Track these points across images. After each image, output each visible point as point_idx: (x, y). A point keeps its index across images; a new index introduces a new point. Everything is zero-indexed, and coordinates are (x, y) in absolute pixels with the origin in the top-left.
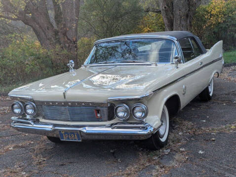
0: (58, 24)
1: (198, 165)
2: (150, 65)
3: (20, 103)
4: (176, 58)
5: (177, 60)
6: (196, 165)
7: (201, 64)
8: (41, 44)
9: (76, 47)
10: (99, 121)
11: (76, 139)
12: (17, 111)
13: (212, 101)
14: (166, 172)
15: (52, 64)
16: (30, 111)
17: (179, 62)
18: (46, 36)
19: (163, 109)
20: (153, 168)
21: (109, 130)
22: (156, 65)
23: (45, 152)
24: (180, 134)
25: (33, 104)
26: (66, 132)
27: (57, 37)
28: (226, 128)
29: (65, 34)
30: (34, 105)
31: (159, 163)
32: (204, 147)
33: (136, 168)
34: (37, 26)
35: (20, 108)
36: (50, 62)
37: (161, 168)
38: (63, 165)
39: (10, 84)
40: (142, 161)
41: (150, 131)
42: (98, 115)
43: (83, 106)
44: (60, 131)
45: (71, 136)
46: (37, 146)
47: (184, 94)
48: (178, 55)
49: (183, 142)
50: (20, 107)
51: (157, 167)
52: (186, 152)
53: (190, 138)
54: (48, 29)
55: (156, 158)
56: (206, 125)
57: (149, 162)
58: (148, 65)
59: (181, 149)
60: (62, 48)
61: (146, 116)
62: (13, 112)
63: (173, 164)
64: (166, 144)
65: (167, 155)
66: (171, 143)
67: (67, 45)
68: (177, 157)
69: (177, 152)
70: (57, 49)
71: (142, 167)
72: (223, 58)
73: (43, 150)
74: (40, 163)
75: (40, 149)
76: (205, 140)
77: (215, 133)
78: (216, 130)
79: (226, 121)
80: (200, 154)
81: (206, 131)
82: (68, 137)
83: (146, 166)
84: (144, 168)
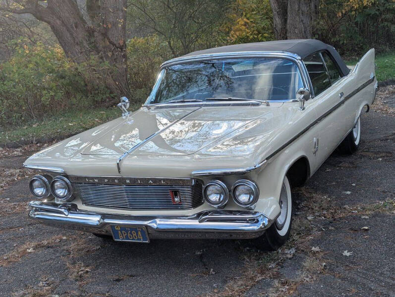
0: (92, 17)
1: (343, 279)
2: (258, 105)
3: (44, 178)
4: (301, 93)
5: (303, 96)
6: (339, 277)
7: (342, 96)
8: (66, 52)
9: (125, 56)
10: (177, 209)
11: (140, 239)
12: (39, 191)
13: (359, 153)
14: (291, 292)
15: (86, 85)
16: (61, 192)
17: (306, 98)
18: (74, 39)
19: (284, 184)
20: (269, 285)
21: (195, 223)
22: (268, 105)
23: (87, 257)
24: (309, 218)
25: (66, 179)
26: (124, 228)
27: (92, 40)
28: (385, 206)
29: (105, 35)
30: (68, 181)
31: (277, 276)
32: (352, 242)
33: (242, 285)
34: (58, 21)
35: (44, 187)
36: (82, 83)
37: (283, 284)
38: (118, 280)
39: (17, 124)
40: (250, 273)
41: (263, 224)
42: (176, 199)
43: (150, 185)
44: (113, 226)
45: (131, 233)
46: (73, 246)
47: (315, 153)
48: (305, 87)
49: (316, 233)
50: (44, 185)
51: (276, 283)
52: (322, 254)
53: (326, 225)
54: (76, 27)
55: (272, 265)
56: (352, 202)
57: (262, 273)
58: (253, 105)
59: (313, 248)
60: (102, 58)
61: (256, 199)
62: (33, 193)
63: (302, 276)
64: (288, 239)
65: (290, 259)
66: (296, 237)
67: (110, 54)
68: (308, 263)
69: (306, 253)
70: (93, 62)
71: (250, 283)
72: (375, 79)
73: (83, 252)
74: (81, 276)
75: (79, 250)
76: (352, 229)
77: (367, 215)
78: (370, 210)
79: (384, 192)
80: (346, 256)
81: (353, 213)
82: (127, 236)
83: (258, 282)
84: (253, 285)
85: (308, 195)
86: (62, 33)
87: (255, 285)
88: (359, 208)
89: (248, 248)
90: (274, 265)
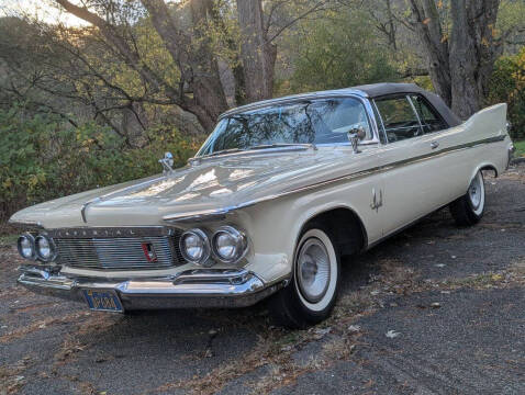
2: (305, 150)
4: (354, 131)
5: (354, 135)
7: (436, 147)
11: (114, 308)
12: (27, 251)
13: (482, 224)
14: (287, 381)
16: (45, 252)
22: (315, 149)
24: (373, 293)
28: (480, 280)
35: (31, 246)
38: (101, 361)
41: (253, 286)
43: (118, 236)
44: (85, 290)
45: (104, 300)
51: (276, 369)
52: (360, 335)
55: (287, 347)
56: (439, 274)
57: (269, 357)
58: (300, 150)
59: (351, 327)
62: (22, 254)
63: (314, 362)
65: (317, 340)
66: (340, 315)
69: (340, 334)
72: (507, 138)
74: (67, 356)
76: (419, 306)
77: (450, 290)
80: (389, 337)
81: (432, 287)
82: (101, 303)
83: (257, 368)
84: (248, 372)
90: (289, 347)
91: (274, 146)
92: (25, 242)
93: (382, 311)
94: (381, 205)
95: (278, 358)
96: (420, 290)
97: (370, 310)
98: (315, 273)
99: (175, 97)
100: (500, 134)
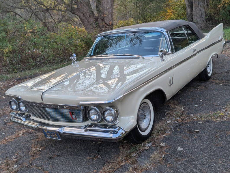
2: (138, 58)
3: (16, 101)
5: (162, 53)
6: (169, 167)
8: (86, 29)
10: (75, 122)
11: (57, 138)
12: (14, 107)
13: (211, 80)
20: (127, 169)
22: (143, 58)
24: (168, 122)
26: (48, 131)
27: (97, 23)
28: (214, 116)
29: (103, 20)
31: (134, 163)
32: (186, 140)
33: (111, 168)
37: (135, 169)
38: (51, 158)
40: (120, 159)
45: (52, 134)
50: (16, 104)
52: (165, 148)
54: (90, 17)
56: (196, 112)
57: (127, 160)
59: (161, 144)
63: (147, 164)
65: (147, 150)
69: (157, 147)
70: (95, 33)
71: (117, 166)
72: (223, 40)
74: (34, 154)
76: (189, 131)
77: (202, 121)
78: (205, 118)
79: (217, 106)
80: (179, 151)
81: (194, 119)
82: (50, 136)
83: (122, 166)
84: (118, 169)
85: (173, 106)
86: (83, 20)
87: (119, 168)
88: (198, 116)
89: (126, 141)
90: (135, 154)
91: (124, 55)
92: (13, 103)
93: (173, 132)
94: (172, 83)
95: (130, 161)
96: (188, 120)
97: (168, 132)
98: (145, 119)
99: (69, 8)
100: (220, 39)
